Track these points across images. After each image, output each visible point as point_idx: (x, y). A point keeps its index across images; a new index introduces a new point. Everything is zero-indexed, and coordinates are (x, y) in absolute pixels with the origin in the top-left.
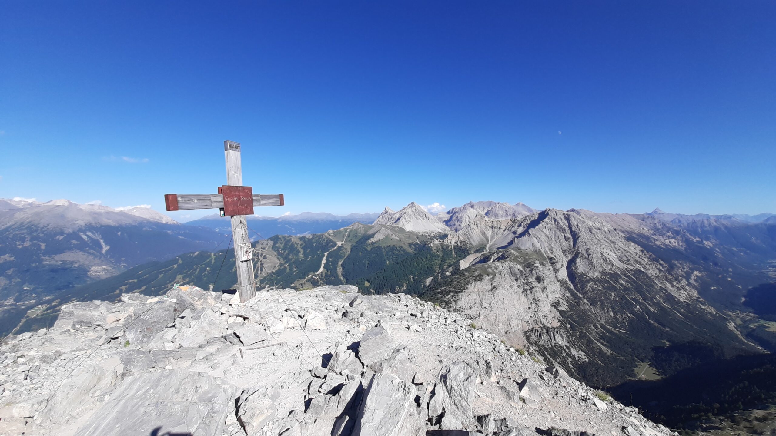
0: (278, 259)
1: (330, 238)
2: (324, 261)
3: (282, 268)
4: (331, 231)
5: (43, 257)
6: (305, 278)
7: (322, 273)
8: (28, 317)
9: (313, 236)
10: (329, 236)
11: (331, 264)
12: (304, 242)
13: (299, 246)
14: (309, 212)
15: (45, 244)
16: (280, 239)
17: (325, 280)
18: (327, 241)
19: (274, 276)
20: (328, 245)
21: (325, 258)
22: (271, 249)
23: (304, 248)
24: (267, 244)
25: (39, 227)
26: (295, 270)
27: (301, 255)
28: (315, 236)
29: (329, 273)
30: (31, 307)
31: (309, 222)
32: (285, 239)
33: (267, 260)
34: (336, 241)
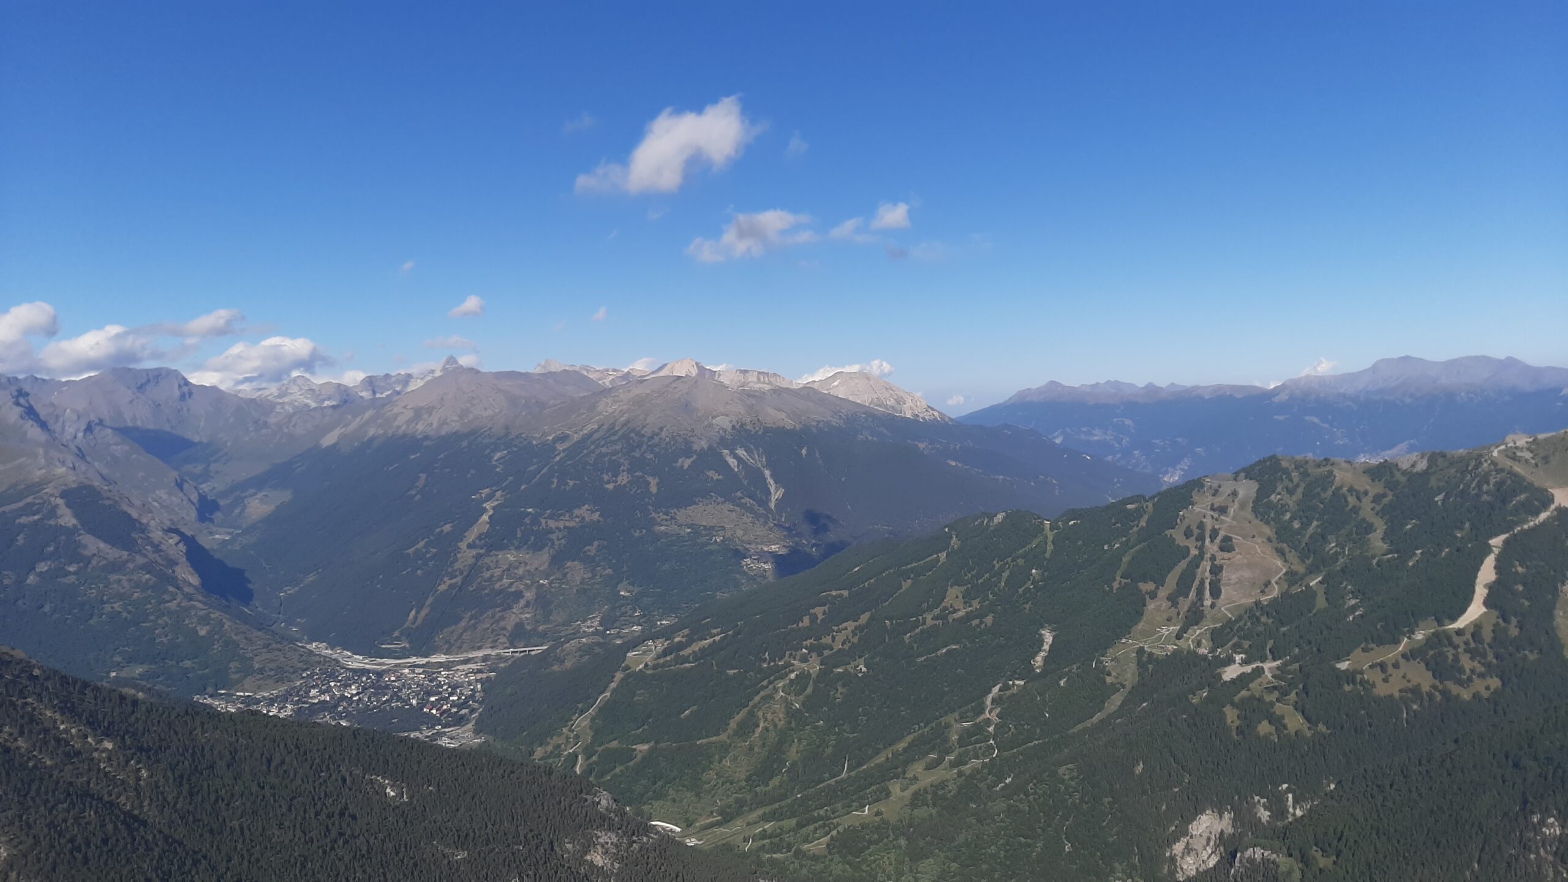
0: (1281, 553)
1: (1518, 469)
2: (1487, 573)
3: (1296, 589)
4: (1522, 441)
5: (654, 515)
6: (1397, 642)
7: (1477, 626)
8: (628, 668)
9: (1432, 459)
10: (1509, 463)
11: (1520, 588)
12: (1391, 486)
13: (1367, 503)
14: (1406, 358)
15: (657, 480)
16: (1286, 472)
17: (1490, 657)
18: (1500, 485)
19: (1264, 619)
20: (1504, 502)
21: (1489, 562)
22: (1248, 513)
23: (1394, 513)
24: (1235, 494)
25: (643, 436)
26: (1353, 602)
27: (1377, 542)
28: (1441, 462)
29: (1514, 631)
30: (635, 643)
31: (1408, 400)
32: (1305, 474)
33: (1237, 557)
34: (1547, 484)
